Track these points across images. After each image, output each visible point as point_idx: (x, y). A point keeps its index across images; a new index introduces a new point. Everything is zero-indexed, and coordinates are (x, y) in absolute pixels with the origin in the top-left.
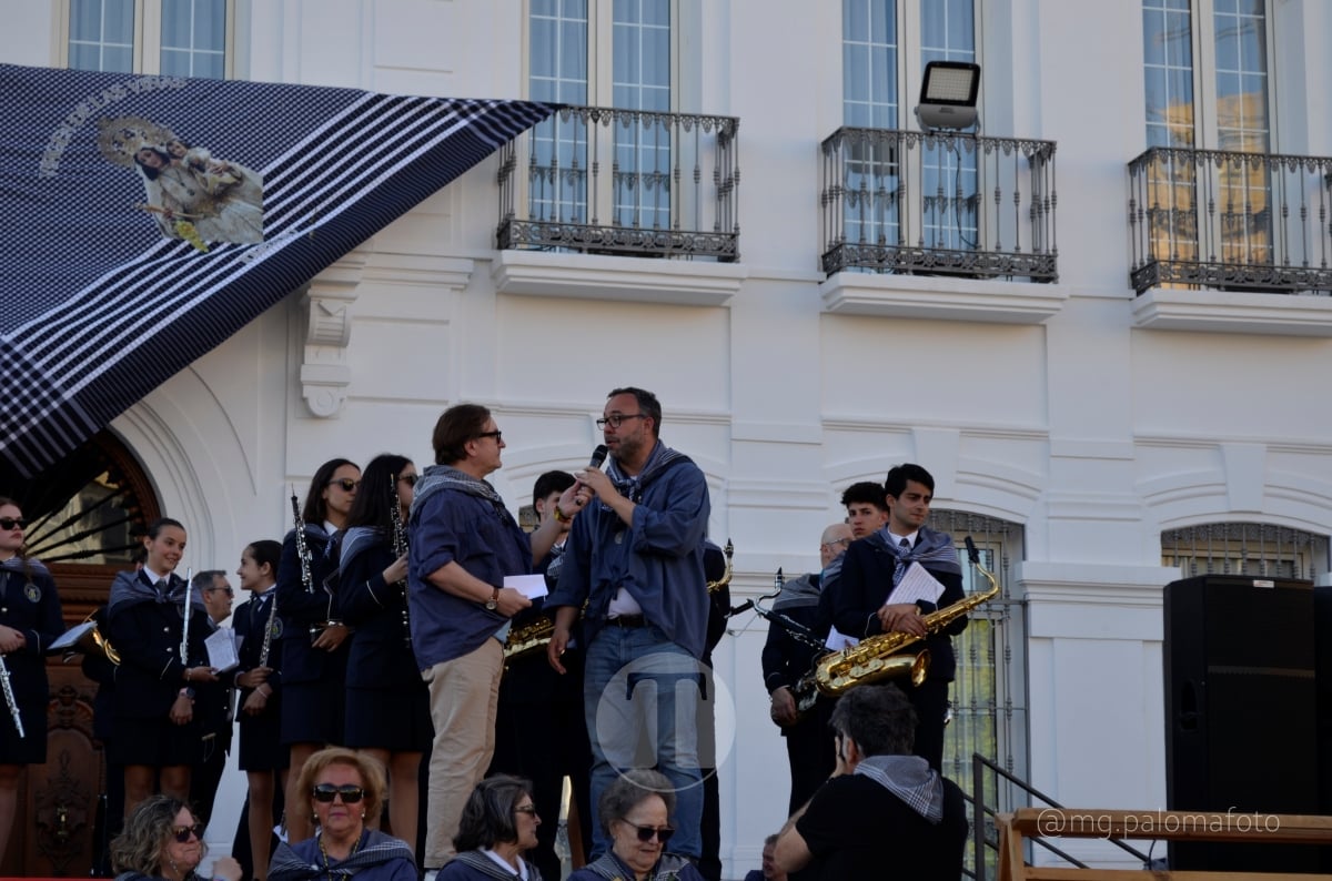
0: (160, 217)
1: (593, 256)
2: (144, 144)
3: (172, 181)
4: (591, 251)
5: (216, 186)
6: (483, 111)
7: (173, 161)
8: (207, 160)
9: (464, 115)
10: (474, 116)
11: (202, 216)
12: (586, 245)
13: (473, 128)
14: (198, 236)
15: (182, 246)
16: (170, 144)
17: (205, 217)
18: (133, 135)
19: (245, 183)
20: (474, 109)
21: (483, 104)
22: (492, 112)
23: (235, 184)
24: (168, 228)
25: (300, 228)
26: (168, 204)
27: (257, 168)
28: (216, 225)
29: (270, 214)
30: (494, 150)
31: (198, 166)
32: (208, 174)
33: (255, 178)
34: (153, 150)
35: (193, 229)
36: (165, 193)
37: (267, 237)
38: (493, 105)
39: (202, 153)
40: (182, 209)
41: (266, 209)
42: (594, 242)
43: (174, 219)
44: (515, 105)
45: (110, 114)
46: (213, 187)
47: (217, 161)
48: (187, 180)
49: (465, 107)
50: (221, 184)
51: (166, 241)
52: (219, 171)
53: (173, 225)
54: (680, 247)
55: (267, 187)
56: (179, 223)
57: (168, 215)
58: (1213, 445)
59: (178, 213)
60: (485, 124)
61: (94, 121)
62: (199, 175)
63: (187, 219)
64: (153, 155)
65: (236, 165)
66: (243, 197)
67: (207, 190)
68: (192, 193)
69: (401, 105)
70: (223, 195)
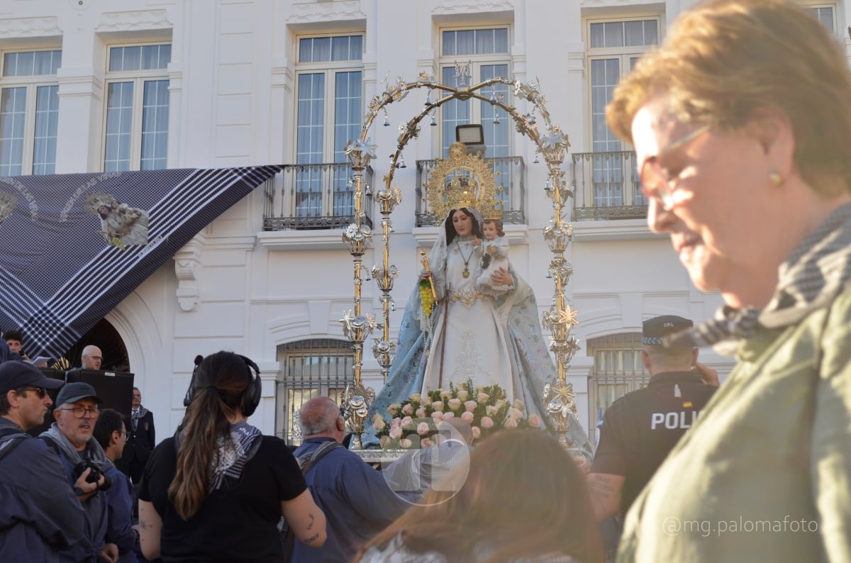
0: (106, 236)
1: (298, 231)
2: (102, 204)
3: (112, 220)
4: (298, 229)
5: (130, 220)
6: (249, 172)
7: (113, 210)
8: (127, 208)
9: (240, 174)
10: (245, 174)
11: (123, 234)
12: (296, 226)
13: (244, 180)
14: (121, 244)
15: (115, 248)
16: (112, 203)
17: (125, 234)
18: (98, 201)
19: (142, 217)
20: (245, 171)
21: (249, 168)
22: (253, 171)
23: (138, 218)
24: (110, 241)
25: (163, 235)
26: (110, 230)
27: (146, 209)
28: (129, 238)
29: (151, 230)
30: (252, 190)
31: (123, 211)
32: (127, 215)
33: (146, 214)
34: (105, 206)
35: (120, 241)
36: (109, 225)
37: (149, 241)
38: (253, 168)
39: (125, 206)
40: (115, 231)
41: (150, 228)
42: (300, 224)
43: (112, 237)
44: (264, 167)
45: (89, 192)
46: (129, 220)
47: (131, 209)
48: (118, 218)
49: (240, 171)
50: (132, 219)
51: (109, 247)
52: (131, 213)
53: (112, 240)
54: (338, 223)
55: (151, 217)
56: (114, 239)
57: (110, 235)
58: (614, 296)
59: (114, 233)
60: (249, 177)
61: (83, 196)
62: (123, 215)
63: (117, 236)
64: (105, 209)
65: (138, 209)
66: (141, 223)
67: (127, 221)
68: (120, 224)
69: (211, 173)
70: (132, 223)
